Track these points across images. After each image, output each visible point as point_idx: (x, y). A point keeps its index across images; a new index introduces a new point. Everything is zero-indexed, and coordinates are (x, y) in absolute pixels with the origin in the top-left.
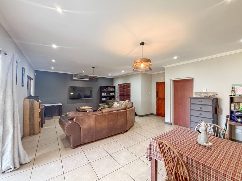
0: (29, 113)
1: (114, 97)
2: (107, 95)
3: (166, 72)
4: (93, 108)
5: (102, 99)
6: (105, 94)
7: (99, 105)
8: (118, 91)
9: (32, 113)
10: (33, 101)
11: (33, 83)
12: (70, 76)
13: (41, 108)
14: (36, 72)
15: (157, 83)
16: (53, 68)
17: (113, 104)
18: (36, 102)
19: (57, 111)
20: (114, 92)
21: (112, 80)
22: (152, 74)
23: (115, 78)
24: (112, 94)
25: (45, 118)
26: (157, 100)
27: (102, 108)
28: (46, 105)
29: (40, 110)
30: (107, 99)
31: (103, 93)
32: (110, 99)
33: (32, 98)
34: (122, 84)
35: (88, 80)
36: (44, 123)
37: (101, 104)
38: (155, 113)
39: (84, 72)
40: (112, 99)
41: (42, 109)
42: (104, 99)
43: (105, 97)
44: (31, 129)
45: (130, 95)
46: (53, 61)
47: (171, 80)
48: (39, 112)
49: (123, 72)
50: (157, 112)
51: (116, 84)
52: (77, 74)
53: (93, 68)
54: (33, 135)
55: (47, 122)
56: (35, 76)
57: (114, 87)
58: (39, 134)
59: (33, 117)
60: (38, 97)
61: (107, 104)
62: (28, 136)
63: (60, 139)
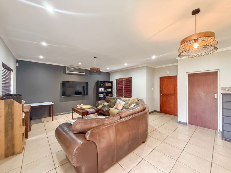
0: (5, 122)
1: (111, 93)
2: (104, 91)
3: (179, 64)
4: (93, 107)
5: (99, 96)
6: (102, 90)
7: (98, 103)
8: (116, 86)
9: (10, 121)
10: (12, 103)
11: (13, 76)
12: (63, 69)
13: (25, 110)
14: (18, 61)
15: (161, 78)
16: (41, 57)
17: (114, 101)
18: (16, 104)
19: (47, 112)
20: (111, 87)
21: (108, 74)
22: (156, 67)
23: (112, 72)
24: (109, 90)
25: (32, 121)
26: (161, 95)
27: (102, 106)
28: (33, 105)
29: (24, 115)
30: (104, 96)
31: (100, 89)
32: (107, 95)
33: (10, 97)
34: (121, 79)
35: (85, 74)
36: (30, 130)
37: (99, 102)
38: (159, 110)
39: (80, 64)
40: (109, 96)
41: (27, 112)
42: (101, 96)
43: (102, 93)
44: (8, 147)
45: (131, 91)
46: (44, 44)
47: (186, 73)
48: (23, 119)
49: (126, 64)
50: (161, 109)
51: (114, 79)
52: (72, 66)
53: (95, 57)
54: (11, 155)
55: (35, 127)
56: (17, 67)
57: (112, 82)
58: (23, 152)
59: (12, 128)
60: (20, 95)
61: (107, 102)
62: (3, 159)
63: (58, 163)
